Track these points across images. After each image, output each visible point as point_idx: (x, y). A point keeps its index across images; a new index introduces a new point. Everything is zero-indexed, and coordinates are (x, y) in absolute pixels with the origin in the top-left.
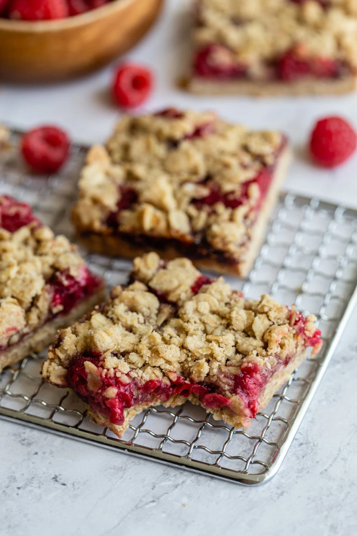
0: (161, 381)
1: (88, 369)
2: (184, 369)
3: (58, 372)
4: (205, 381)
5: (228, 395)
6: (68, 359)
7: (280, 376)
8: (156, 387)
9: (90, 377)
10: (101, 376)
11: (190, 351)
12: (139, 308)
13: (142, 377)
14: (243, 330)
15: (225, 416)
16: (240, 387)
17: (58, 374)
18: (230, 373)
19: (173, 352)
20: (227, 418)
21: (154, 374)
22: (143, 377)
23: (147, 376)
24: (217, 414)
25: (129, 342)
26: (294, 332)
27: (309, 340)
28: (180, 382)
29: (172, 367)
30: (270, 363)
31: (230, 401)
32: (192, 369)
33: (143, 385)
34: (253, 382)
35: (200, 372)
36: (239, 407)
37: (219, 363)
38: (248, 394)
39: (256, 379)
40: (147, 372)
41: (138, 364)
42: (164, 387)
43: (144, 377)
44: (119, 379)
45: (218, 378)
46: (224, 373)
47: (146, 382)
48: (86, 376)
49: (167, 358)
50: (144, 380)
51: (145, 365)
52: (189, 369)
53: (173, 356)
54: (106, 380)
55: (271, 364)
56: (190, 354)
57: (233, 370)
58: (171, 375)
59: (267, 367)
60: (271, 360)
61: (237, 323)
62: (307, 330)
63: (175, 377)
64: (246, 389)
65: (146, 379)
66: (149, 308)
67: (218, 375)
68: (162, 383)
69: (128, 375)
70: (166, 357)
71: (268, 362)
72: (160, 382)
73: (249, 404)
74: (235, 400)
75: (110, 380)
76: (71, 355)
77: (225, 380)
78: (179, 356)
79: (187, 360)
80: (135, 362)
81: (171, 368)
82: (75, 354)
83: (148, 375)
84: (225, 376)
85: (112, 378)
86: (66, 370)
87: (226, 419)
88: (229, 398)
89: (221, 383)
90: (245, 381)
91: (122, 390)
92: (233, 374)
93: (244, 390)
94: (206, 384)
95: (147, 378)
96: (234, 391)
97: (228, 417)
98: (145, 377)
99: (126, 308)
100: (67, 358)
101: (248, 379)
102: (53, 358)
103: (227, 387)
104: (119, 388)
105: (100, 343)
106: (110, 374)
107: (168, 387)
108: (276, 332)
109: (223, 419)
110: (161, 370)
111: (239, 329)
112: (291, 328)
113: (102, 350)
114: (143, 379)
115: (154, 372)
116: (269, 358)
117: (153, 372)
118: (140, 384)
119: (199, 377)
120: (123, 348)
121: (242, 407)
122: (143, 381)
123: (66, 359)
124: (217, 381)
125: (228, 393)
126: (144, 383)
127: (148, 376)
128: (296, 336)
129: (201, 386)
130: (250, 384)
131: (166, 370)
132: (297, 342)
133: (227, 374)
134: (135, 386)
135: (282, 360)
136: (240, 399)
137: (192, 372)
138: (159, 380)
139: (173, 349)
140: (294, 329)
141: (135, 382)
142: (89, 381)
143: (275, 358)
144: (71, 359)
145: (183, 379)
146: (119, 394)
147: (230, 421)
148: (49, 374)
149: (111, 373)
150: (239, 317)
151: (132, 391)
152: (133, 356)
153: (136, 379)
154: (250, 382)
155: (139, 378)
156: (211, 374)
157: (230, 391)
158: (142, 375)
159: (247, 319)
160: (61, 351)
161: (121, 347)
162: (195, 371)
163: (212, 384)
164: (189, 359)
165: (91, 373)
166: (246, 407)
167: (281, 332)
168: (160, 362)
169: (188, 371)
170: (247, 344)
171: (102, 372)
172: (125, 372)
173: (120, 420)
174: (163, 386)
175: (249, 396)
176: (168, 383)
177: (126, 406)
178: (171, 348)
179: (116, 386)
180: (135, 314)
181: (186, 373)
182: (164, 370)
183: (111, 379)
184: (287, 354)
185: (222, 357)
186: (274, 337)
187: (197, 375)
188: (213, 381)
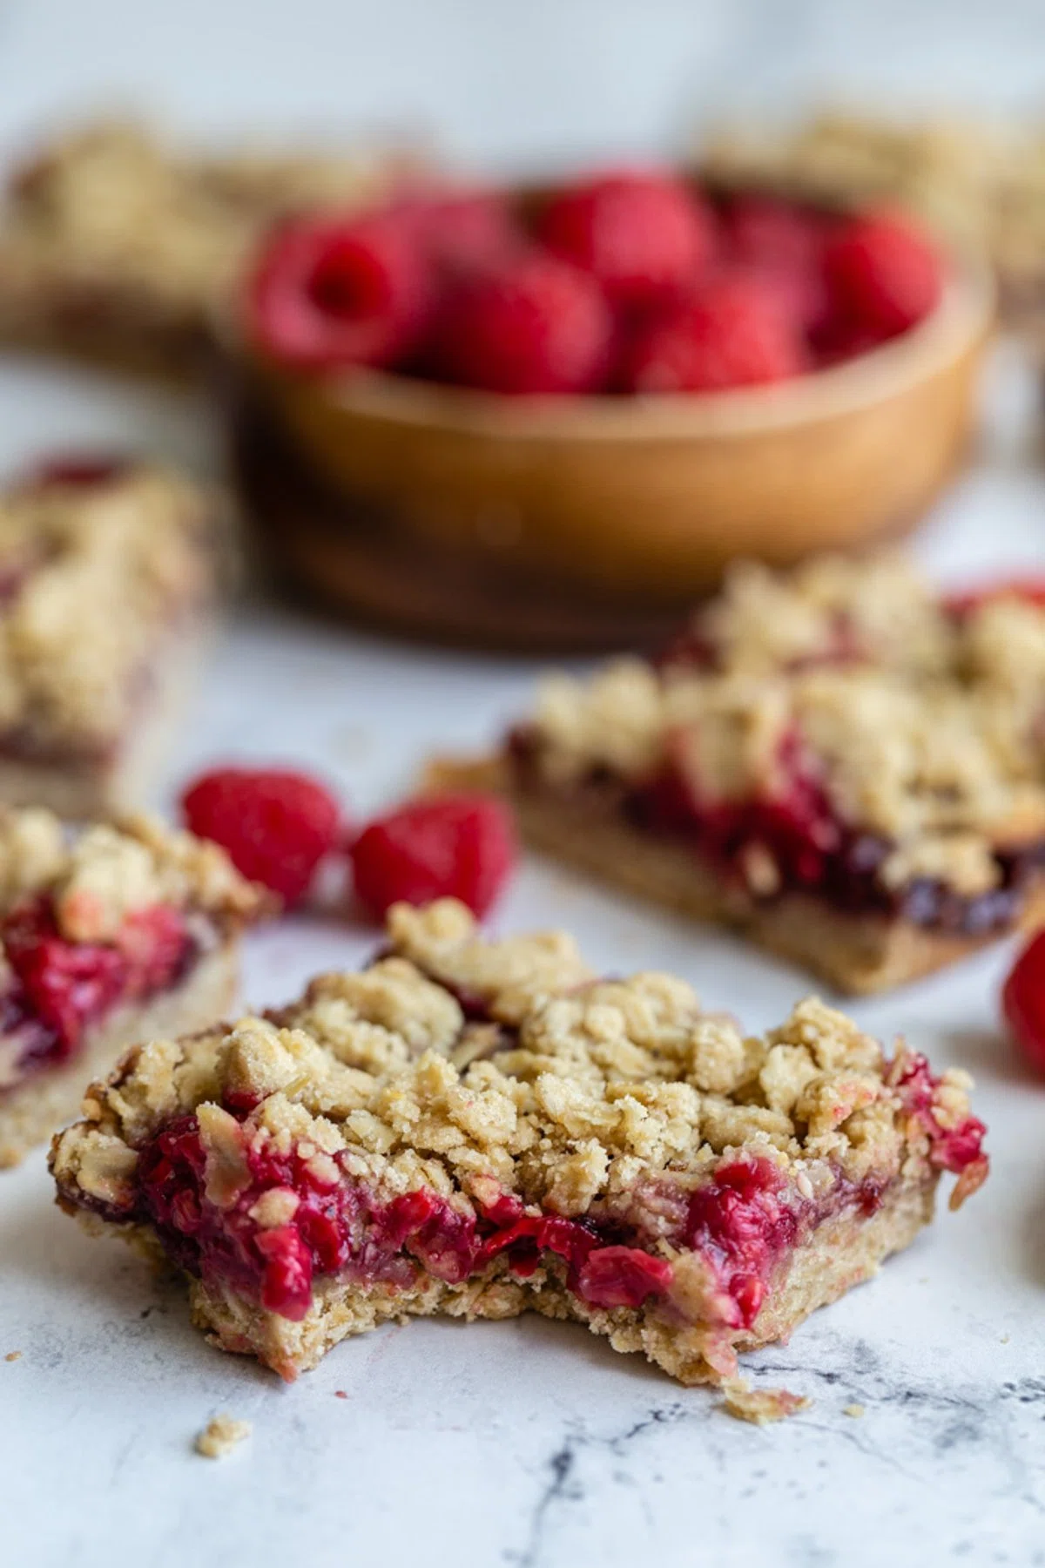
0: (444, 1201)
1: (206, 1132)
2: (527, 1176)
3: (106, 1155)
4: (592, 1210)
5: (664, 1254)
6: (147, 1124)
7: (842, 1242)
8: (428, 1216)
9: (213, 1160)
10: (248, 1149)
11: (549, 1121)
12: (395, 1019)
13: (382, 1182)
14: (728, 1092)
15: (649, 1336)
16: (706, 1225)
17: (108, 1163)
18: (674, 1185)
19: (494, 1110)
20: (657, 1342)
21: (423, 1173)
22: (386, 1180)
23: (400, 1178)
24: (625, 1334)
25: (352, 1087)
26: (898, 1104)
27: (945, 1143)
28: (509, 1213)
29: (487, 1160)
30: (811, 1180)
31: (671, 1270)
32: (550, 1171)
33: (383, 1206)
34: (751, 1216)
35: (576, 1178)
36: (699, 1292)
37: (644, 1163)
38: (732, 1253)
39: (762, 1209)
40: (401, 1165)
41: (376, 1141)
42: (453, 1221)
43: (389, 1180)
44: (307, 1166)
45: (638, 1199)
46: (658, 1185)
47: (396, 1196)
48: (202, 1158)
49: (473, 1126)
50: (391, 1189)
51: (398, 1148)
52: (541, 1175)
53: (492, 1122)
54: (264, 1166)
55: (814, 1186)
56: (548, 1129)
57: (687, 1180)
58: (480, 1185)
59: (799, 1190)
60: (815, 1172)
61: (712, 1063)
62: (938, 1104)
63: (492, 1193)
64: (727, 1235)
65: (398, 1186)
66: (427, 1026)
67: (636, 1190)
68: (448, 1208)
69: (337, 1158)
70: (472, 1120)
71: (806, 1175)
72: (442, 1204)
73: (734, 1287)
74: (686, 1266)
75: (276, 1166)
76: (157, 1109)
77: (657, 1203)
78: (513, 1128)
79: (539, 1148)
80: (366, 1138)
81: (484, 1163)
82: (171, 1110)
83: (404, 1176)
84: (659, 1193)
85: (283, 1160)
86: (137, 1153)
87: (653, 1345)
88: (668, 1262)
89: (643, 1211)
90: (725, 1206)
91: (314, 1203)
92: (687, 1190)
93: (721, 1236)
94: (594, 1221)
95: (398, 1182)
96: (685, 1240)
97: (661, 1337)
98: (393, 1179)
99: (353, 1013)
100: (143, 1119)
101: (735, 1200)
102: (98, 1119)
103: (663, 1226)
104: (303, 1196)
105: (258, 1063)
106: (276, 1145)
107: (467, 1225)
108: (836, 1084)
109: (645, 1346)
110: (449, 1167)
111: (717, 1087)
112: (888, 1092)
113: (260, 1084)
114: (388, 1184)
115: (426, 1169)
116: (809, 1166)
117: (422, 1169)
118: (374, 1201)
119: (574, 1195)
120: (332, 1099)
121: (708, 1291)
122: (386, 1193)
123: (137, 1123)
124: (630, 1208)
125: (664, 1246)
126: (388, 1199)
127: (405, 1178)
128: (901, 1121)
129: (577, 1228)
130: (741, 1220)
131: (466, 1171)
132: (906, 1142)
133: (668, 1186)
134: (357, 1204)
135: (851, 1182)
136: (705, 1266)
137: (553, 1182)
138: (441, 1199)
139: (495, 1104)
140: (896, 1095)
141: (358, 1190)
142: (211, 1180)
143: (828, 1168)
144: (155, 1124)
145: (519, 1204)
146: (301, 1216)
147: (665, 1353)
148: (76, 1162)
149: (280, 1144)
150: (719, 1048)
151: (347, 1220)
152: (361, 1119)
153: (363, 1184)
154: (742, 1213)
155: (374, 1182)
156: (613, 1190)
157: (674, 1240)
158: (385, 1171)
159: (746, 1059)
160: (125, 1098)
161: (323, 1096)
162: (562, 1174)
163: (613, 1221)
164: (546, 1143)
165: (217, 1149)
166: (723, 1292)
167: (853, 1088)
168: (446, 1139)
169: (538, 1183)
170: (738, 1117)
171: (254, 1136)
172: (326, 1148)
173: (297, 1296)
174: (449, 1216)
175: (736, 1261)
176: (469, 1211)
177: (323, 1264)
178: (486, 1100)
179: (294, 1188)
180: (379, 1032)
181: (531, 1185)
182: (458, 1169)
183: (281, 1164)
184: (868, 1164)
185: (652, 1148)
186: (830, 1099)
187: (566, 1188)
188: (617, 1208)
